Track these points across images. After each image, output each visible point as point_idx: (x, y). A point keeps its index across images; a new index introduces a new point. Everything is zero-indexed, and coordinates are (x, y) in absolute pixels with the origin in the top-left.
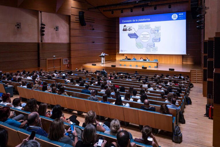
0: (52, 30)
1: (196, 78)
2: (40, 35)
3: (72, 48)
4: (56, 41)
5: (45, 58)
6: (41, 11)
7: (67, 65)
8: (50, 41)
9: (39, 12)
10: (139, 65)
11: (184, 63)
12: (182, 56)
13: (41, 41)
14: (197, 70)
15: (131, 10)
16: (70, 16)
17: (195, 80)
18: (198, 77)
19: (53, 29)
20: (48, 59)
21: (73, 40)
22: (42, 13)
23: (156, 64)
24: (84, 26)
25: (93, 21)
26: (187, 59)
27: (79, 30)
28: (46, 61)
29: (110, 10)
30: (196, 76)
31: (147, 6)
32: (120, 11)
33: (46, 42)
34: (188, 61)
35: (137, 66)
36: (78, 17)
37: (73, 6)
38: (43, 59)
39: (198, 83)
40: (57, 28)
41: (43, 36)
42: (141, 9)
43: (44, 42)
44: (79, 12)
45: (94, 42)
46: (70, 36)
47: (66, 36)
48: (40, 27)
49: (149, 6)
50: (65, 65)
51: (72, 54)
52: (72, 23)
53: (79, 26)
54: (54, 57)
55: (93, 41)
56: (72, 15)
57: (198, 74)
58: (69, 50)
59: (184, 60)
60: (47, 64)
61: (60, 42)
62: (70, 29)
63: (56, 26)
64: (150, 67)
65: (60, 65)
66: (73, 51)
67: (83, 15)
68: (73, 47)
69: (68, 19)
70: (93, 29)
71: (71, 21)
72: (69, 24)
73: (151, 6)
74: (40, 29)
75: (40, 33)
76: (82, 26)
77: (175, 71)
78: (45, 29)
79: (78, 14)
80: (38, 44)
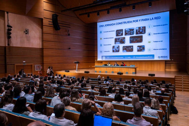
0: (21, 33)
1: (181, 85)
2: (6, 38)
3: (44, 53)
4: (26, 45)
5: (13, 64)
6: (7, 11)
7: (40, 72)
8: (19, 45)
9: (6, 13)
10: (115, 71)
11: (167, 70)
12: (165, 62)
13: (8, 45)
14: (183, 76)
15: (108, 11)
16: (42, 19)
17: (181, 88)
18: (184, 83)
19: (23, 32)
20: (16, 64)
21: (45, 44)
22: (9, 14)
23: (134, 69)
24: (59, 31)
25: (69, 26)
26: (171, 66)
27: (52, 35)
28: (14, 67)
29: (86, 14)
30: (181, 83)
31: (125, 5)
32: (97, 13)
33: (14, 46)
34: (172, 68)
35: (113, 72)
36: (51, 21)
37: (45, 8)
38: (11, 65)
39: (184, 91)
40: (26, 31)
41: (9, 39)
42: (119, 9)
43: (11, 45)
44: (53, 15)
45: (70, 49)
46: (43, 41)
47: (38, 40)
48: (6, 29)
49: (126, 5)
50: (38, 71)
51: (45, 60)
52: (45, 27)
53: (52, 30)
54: (24, 63)
55: (69, 47)
56: (44, 18)
57: (184, 81)
58: (42, 56)
59: (167, 67)
60: (15, 70)
61: (31, 47)
62: (43, 33)
63: (26, 29)
64: (127, 73)
65: (32, 71)
66: (45, 57)
67: (57, 19)
68: (46, 52)
69: (40, 22)
70: (69, 35)
71: (44, 25)
72: (42, 28)
73: (129, 5)
74: (6, 31)
75: (7, 35)
76: (55, 31)
77: (156, 76)
78: (11, 31)
79: (52, 17)
80: (5, 47)
